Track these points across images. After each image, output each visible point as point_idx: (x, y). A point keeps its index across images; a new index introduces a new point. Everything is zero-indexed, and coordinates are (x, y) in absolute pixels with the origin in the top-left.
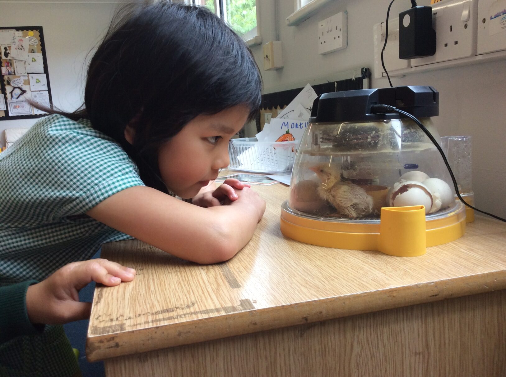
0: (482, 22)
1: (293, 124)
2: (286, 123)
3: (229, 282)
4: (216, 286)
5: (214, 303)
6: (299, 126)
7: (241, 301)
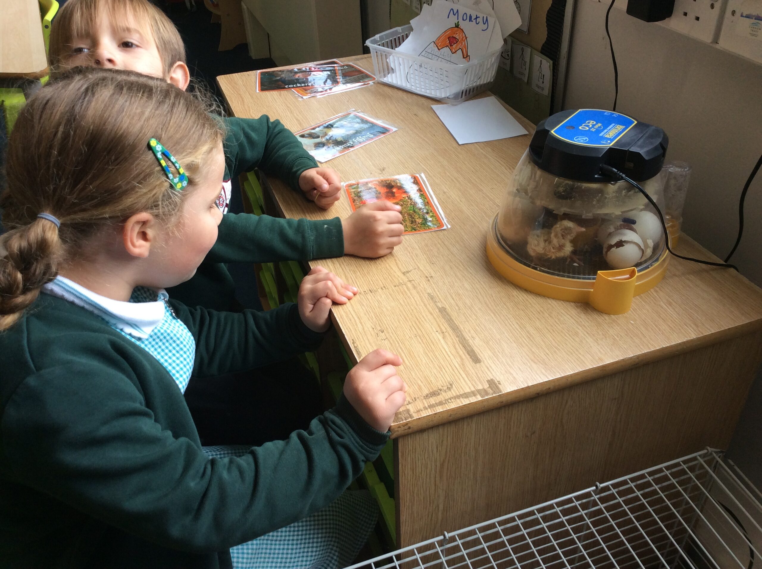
1: (465, 15)
2: (455, 12)
3: (469, 355)
4: (460, 360)
5: (467, 384)
6: (474, 19)
7: (488, 381)
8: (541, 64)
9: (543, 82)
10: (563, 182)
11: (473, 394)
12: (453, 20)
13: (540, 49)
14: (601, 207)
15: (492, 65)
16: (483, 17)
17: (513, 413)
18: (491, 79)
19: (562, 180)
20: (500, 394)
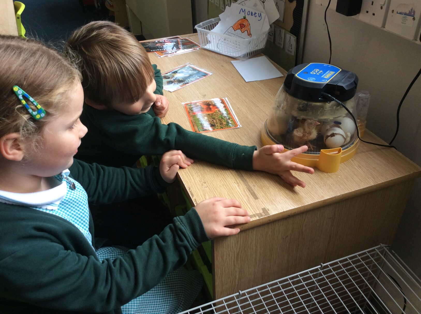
0: (391, 12)
1: (249, 12)
2: (243, 10)
3: (252, 195)
4: (247, 198)
5: (251, 210)
6: (254, 14)
7: (262, 209)
8: (290, 39)
9: (291, 48)
10: (302, 102)
11: (254, 216)
12: (242, 15)
13: (289, 30)
14: (322, 116)
15: (264, 39)
16: (259, 13)
17: (276, 226)
18: (263, 47)
19: (301, 101)
20: (269, 215)
